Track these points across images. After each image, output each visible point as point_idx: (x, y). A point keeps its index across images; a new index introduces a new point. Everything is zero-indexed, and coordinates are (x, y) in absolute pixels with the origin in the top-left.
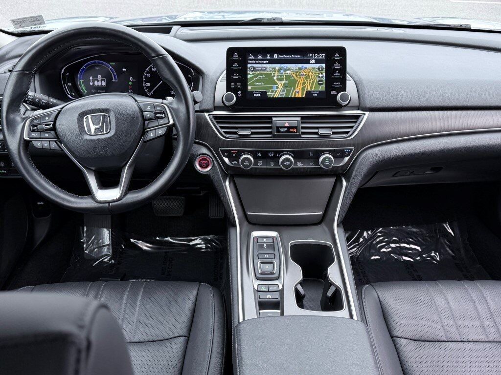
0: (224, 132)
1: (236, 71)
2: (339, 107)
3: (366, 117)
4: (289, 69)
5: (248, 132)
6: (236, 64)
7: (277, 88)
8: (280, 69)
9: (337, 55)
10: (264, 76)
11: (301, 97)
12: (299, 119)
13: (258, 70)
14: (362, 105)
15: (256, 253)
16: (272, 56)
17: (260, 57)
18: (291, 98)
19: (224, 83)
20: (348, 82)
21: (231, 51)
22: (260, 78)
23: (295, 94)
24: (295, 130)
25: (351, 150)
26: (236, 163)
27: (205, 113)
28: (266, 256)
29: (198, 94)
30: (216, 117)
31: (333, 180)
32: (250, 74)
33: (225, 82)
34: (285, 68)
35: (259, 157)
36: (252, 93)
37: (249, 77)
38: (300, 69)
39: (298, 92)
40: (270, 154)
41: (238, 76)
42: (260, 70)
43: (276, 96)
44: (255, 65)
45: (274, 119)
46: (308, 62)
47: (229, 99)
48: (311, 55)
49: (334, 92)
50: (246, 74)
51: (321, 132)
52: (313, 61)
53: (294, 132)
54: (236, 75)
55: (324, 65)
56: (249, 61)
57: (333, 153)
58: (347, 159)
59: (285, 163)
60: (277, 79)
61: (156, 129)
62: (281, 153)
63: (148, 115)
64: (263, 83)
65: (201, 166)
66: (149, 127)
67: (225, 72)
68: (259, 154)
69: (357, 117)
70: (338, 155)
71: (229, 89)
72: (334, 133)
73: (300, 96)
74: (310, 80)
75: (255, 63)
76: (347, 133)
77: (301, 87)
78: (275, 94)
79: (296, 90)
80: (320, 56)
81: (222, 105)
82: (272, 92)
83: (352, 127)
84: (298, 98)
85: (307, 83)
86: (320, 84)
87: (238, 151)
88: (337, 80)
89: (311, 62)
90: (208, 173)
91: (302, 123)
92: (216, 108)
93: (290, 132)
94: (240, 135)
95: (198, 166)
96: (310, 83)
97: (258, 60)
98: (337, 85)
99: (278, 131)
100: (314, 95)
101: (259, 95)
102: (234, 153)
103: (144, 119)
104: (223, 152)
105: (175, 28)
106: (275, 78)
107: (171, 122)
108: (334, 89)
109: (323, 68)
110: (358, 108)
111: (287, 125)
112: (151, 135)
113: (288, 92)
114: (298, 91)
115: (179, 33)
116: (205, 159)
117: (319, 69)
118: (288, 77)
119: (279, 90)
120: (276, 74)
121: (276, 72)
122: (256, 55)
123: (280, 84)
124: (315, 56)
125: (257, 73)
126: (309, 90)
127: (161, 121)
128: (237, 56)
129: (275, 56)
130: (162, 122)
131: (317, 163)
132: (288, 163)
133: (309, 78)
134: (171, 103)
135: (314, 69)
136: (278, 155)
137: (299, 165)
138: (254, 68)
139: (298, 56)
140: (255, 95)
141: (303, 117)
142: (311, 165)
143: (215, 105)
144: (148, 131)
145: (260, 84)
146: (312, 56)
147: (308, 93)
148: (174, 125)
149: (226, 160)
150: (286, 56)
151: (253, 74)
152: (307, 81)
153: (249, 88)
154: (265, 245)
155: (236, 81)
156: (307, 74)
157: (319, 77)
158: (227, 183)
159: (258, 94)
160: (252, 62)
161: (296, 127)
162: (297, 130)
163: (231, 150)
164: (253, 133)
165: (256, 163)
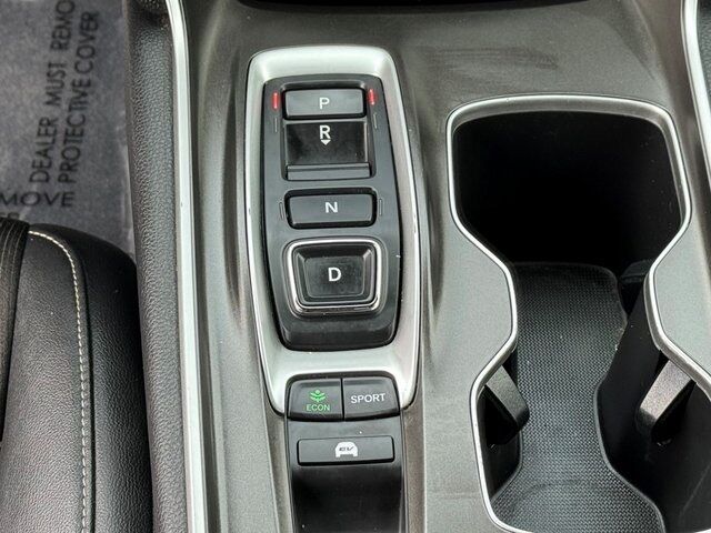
15: (277, 189)
28: (332, 208)
154: (325, 132)
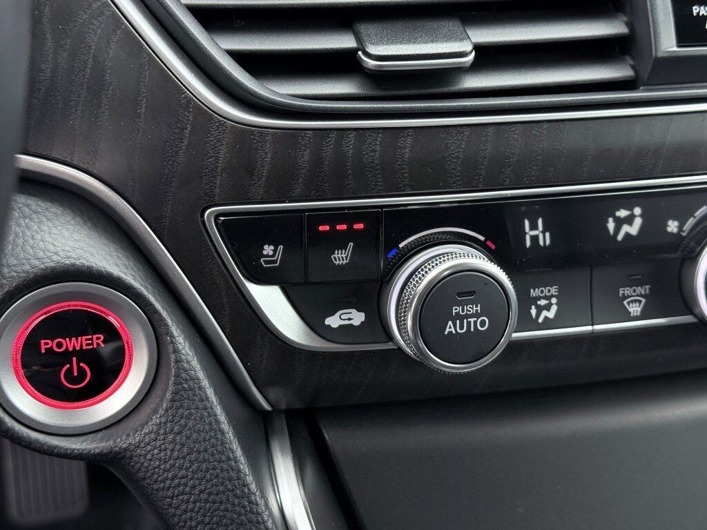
5: (451, 47)
40: (619, 222)
65: (44, 381)
68: (536, 233)
87: (377, 218)
102: (339, 241)
136: (673, 226)
149: (273, 303)
164: (489, 57)
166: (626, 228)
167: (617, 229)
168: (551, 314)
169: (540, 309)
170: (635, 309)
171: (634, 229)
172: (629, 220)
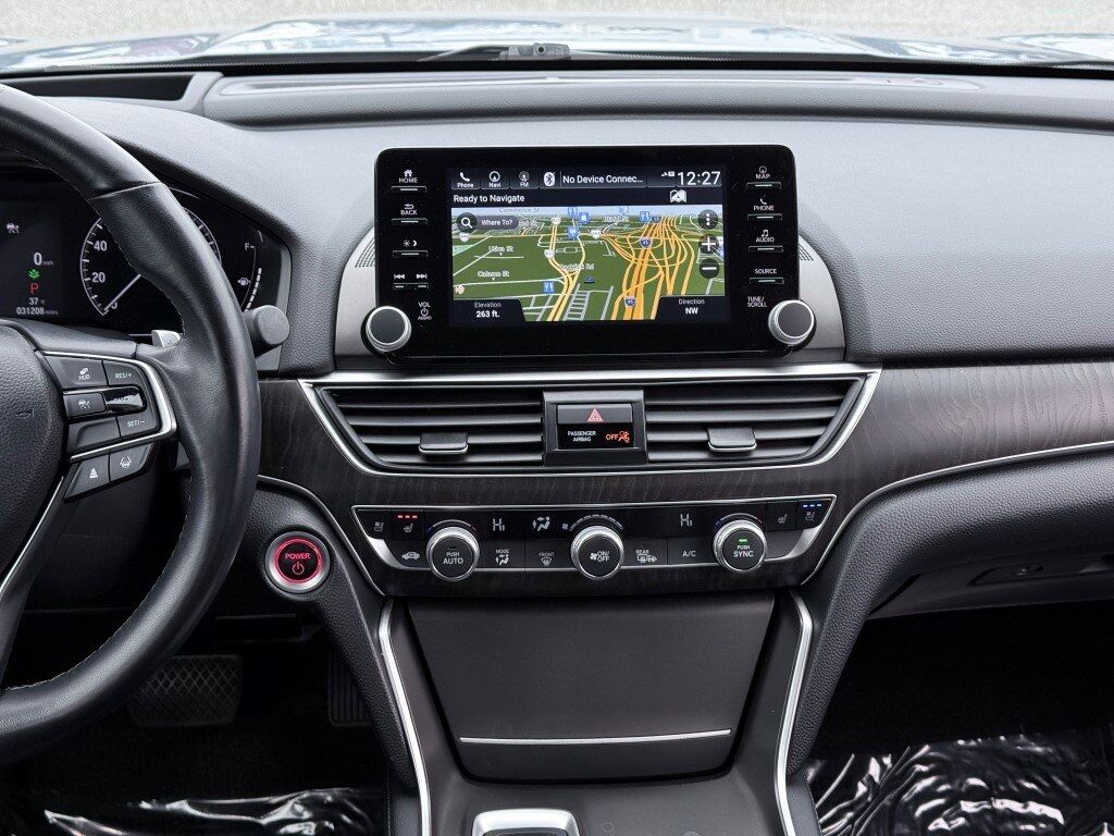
0: (370, 446)
1: (410, 231)
2: (776, 351)
3: (871, 386)
4: (599, 222)
5: (458, 445)
6: (409, 209)
7: (558, 288)
8: (566, 222)
9: (763, 174)
10: (510, 249)
11: (641, 318)
12: (638, 395)
13: (489, 227)
14: (857, 345)
16: (537, 177)
17: (495, 183)
18: (608, 323)
19: (370, 272)
20: (803, 265)
21: (390, 165)
22: (497, 254)
23: (622, 309)
24: (625, 437)
25: (826, 504)
26: (416, 556)
27: (301, 381)
29: (271, 318)
30: (342, 395)
31: (764, 609)
32: (460, 242)
33: (373, 269)
34: (584, 218)
35: (498, 536)
36: (468, 306)
37: (456, 250)
38: (635, 222)
39: (632, 304)
40: (539, 523)
41: (418, 247)
42: (496, 227)
43: (555, 316)
44: (476, 212)
45: (549, 397)
46: (662, 198)
47: (387, 328)
48: (672, 174)
49: (756, 302)
50: (447, 242)
51: (719, 439)
52: (681, 195)
53: (623, 444)
54: (411, 248)
55: (718, 209)
56: (456, 198)
57: (763, 515)
58: (811, 535)
59: (593, 556)
60: (557, 257)
61: (110, 453)
62: (579, 519)
63: (80, 401)
64: (506, 274)
65: (286, 569)
66: (85, 442)
67: (372, 234)
68: (499, 525)
69: (840, 388)
70: (782, 520)
71: (385, 293)
72: (762, 444)
73: (640, 316)
74: (672, 261)
75: (479, 204)
76: (810, 441)
77: (643, 283)
78: (549, 311)
79: (624, 295)
80: (703, 178)
81: (363, 350)
82: (541, 301)
83: (825, 422)
84: (633, 324)
85: (661, 271)
86: (709, 275)
87: (422, 514)
88: (765, 260)
89: (673, 199)
90: (312, 597)
91: (650, 409)
92: (341, 362)
93: (611, 442)
94: (428, 457)
95: (275, 574)
96: (672, 269)
97: (488, 193)
98: (767, 275)
99: (565, 441)
100: (688, 311)
101: (495, 313)
102: (407, 523)
103: (67, 418)
104: (368, 519)
105: (200, 80)
106: (550, 254)
107: (169, 424)
108: (758, 289)
109: (714, 220)
110: (845, 355)
111: (595, 418)
112: (93, 475)
113: (597, 301)
114: (632, 297)
115: (213, 97)
116: (303, 548)
117: (701, 221)
118: (596, 251)
119: (564, 295)
120: (553, 241)
121: (554, 235)
122: (479, 176)
123: (569, 275)
124: (687, 179)
125: (487, 236)
126: (670, 293)
127: (130, 424)
128: (414, 180)
129: (549, 180)
130: (132, 424)
131: (706, 550)
132: (604, 556)
133: (669, 254)
134: (166, 357)
135: (686, 220)
136: (565, 526)
137: (643, 560)
138: (474, 220)
139: (630, 179)
140: (480, 314)
141: (652, 390)
142: (686, 560)
143: (338, 351)
144: (80, 461)
145: (498, 274)
146: (677, 178)
147: (668, 304)
148: (179, 435)
149: (379, 546)
150: (585, 180)
151: (471, 241)
152: (662, 263)
153: (459, 289)
155: (411, 266)
156: (663, 239)
157: (704, 250)
158: (384, 632)
159: (491, 309)
160: (466, 199)
161: (628, 427)
162: (631, 436)
163: (394, 513)
164: (475, 449)
165: (488, 557)
166: (541, 526)
167: (537, 526)
168: (506, 562)
169: (500, 559)
170: (547, 563)
171: (546, 526)
172: (544, 522)
